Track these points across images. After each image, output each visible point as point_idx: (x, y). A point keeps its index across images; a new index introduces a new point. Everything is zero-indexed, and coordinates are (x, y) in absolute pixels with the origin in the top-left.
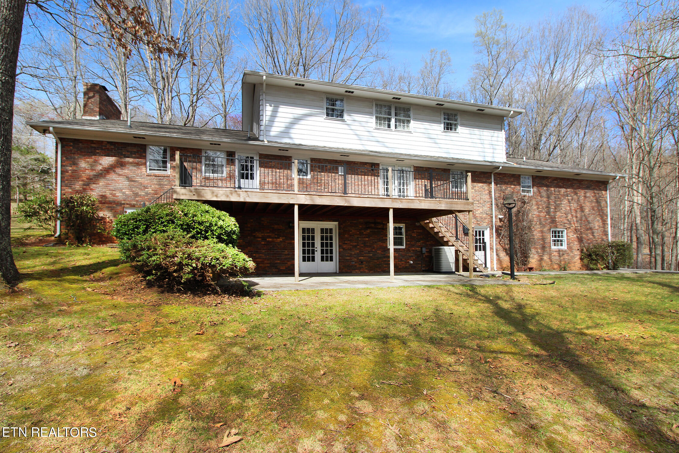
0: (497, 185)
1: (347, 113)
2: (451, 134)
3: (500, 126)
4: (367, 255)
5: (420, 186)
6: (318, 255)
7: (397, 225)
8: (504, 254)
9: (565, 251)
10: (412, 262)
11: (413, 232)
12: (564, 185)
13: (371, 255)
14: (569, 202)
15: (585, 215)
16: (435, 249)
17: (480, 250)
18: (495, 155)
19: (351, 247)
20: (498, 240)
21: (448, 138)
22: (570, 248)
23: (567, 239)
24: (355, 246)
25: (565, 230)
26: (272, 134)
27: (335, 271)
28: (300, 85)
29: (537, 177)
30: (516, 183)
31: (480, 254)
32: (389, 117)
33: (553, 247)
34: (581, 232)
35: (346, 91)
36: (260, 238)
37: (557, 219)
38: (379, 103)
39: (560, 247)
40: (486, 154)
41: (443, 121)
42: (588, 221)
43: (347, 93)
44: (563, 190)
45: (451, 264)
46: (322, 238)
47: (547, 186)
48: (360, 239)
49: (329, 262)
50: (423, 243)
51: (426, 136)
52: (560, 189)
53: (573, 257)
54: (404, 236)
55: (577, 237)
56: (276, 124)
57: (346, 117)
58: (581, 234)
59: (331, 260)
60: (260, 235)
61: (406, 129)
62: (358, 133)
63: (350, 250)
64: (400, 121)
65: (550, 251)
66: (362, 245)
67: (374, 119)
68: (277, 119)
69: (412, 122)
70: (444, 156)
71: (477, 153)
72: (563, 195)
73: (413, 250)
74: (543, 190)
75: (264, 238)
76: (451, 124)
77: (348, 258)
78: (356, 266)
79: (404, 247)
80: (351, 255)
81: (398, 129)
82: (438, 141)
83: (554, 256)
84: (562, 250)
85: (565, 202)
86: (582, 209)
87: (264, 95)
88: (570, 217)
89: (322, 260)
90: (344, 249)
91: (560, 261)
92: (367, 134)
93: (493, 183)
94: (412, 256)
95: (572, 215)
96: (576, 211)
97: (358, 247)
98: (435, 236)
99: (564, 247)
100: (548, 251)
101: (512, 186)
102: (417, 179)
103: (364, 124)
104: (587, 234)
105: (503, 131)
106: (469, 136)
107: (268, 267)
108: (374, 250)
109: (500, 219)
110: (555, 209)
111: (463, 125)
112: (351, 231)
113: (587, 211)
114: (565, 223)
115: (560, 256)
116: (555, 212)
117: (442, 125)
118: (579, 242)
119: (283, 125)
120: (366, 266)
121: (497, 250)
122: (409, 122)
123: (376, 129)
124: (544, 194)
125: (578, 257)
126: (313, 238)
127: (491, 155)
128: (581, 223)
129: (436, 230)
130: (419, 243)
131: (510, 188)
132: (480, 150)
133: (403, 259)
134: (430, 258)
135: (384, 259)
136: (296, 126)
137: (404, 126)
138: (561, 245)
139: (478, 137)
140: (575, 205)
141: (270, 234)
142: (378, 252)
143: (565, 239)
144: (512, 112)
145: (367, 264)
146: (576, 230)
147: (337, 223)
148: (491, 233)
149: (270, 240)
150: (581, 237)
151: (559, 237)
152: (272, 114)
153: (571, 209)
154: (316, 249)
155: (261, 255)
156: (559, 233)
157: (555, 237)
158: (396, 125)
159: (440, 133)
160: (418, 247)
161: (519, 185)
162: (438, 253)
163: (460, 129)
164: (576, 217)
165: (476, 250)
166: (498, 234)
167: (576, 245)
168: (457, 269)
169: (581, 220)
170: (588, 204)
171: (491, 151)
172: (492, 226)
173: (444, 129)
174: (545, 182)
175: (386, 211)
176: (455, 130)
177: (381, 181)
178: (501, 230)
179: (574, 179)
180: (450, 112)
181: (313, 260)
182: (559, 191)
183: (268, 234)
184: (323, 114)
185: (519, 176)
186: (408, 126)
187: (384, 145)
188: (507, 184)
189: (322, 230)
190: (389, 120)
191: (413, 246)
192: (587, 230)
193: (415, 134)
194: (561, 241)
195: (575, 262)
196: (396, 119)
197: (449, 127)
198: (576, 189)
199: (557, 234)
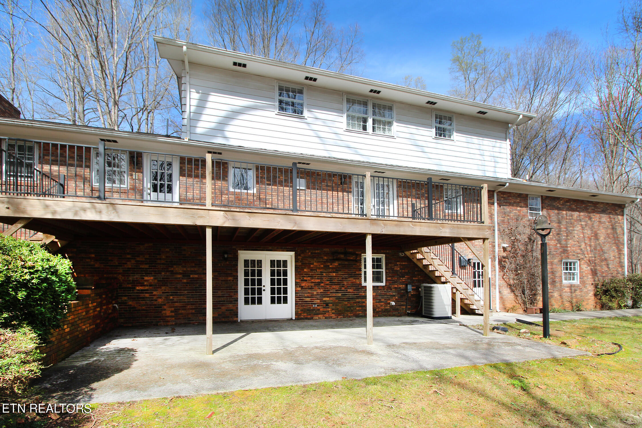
0: (500, 206)
1: (308, 108)
2: (443, 143)
3: (504, 135)
4: (334, 295)
5: (405, 206)
6: (266, 295)
7: (376, 256)
8: (509, 290)
9: (578, 286)
10: (393, 303)
11: (395, 265)
12: (577, 208)
13: (340, 295)
14: (583, 228)
15: (599, 244)
16: (425, 287)
17: (479, 286)
18: (497, 170)
19: (313, 284)
20: (502, 273)
21: (439, 146)
22: (583, 282)
23: (580, 272)
24: (318, 284)
25: (578, 262)
26: (199, 130)
27: (290, 317)
28: (240, 65)
29: (547, 197)
30: (522, 204)
31: (479, 291)
32: (365, 116)
33: (564, 282)
34: (595, 263)
35: (307, 78)
36: (180, 274)
37: (569, 249)
38: (352, 97)
39: (571, 281)
40: (486, 168)
41: (434, 124)
42: (602, 250)
43: (308, 82)
44: (576, 214)
45: (447, 307)
46: (272, 273)
47: (559, 209)
48: (324, 274)
49: (282, 305)
50: (408, 278)
51: (412, 142)
52: (573, 213)
53: (587, 293)
54: (384, 270)
55: (591, 269)
56: (204, 117)
57: (306, 114)
58: (595, 266)
59: (285, 301)
60: (179, 269)
61: (387, 133)
62: (321, 134)
63: (311, 288)
64: (380, 122)
65: (561, 286)
66: (328, 282)
67: (344, 119)
68: (206, 111)
69: (395, 124)
70: (435, 169)
71: (476, 167)
72: (576, 220)
73: (395, 288)
74: (554, 213)
75: (185, 274)
76: (444, 130)
77: (308, 299)
78: (319, 310)
79: (383, 284)
80: (312, 296)
81: (377, 132)
82: (426, 150)
83: (566, 292)
84: (574, 286)
85: (578, 228)
86: (596, 236)
87: (188, 77)
88: (583, 246)
89: (273, 301)
90: (302, 287)
91: (572, 298)
92: (333, 136)
93: (496, 204)
94: (394, 296)
95: (585, 243)
96: (590, 239)
97: (322, 285)
98: (424, 270)
99: (576, 282)
100: (559, 287)
101: (519, 208)
102: (400, 197)
103: (329, 123)
104: (601, 266)
105: (508, 140)
106: (465, 145)
107: (192, 313)
108: (343, 289)
109: (504, 248)
110: (567, 236)
111: (459, 131)
112: (313, 264)
113: (602, 238)
114: (577, 254)
115: (571, 292)
116: (566, 240)
117: (434, 130)
118: (593, 275)
119: (216, 119)
120: (333, 309)
121: (499, 286)
122: (390, 124)
123: (347, 131)
124: (554, 218)
125: (592, 293)
126: (260, 273)
127: (492, 169)
128: (595, 253)
129: (425, 262)
130: (403, 279)
131: (516, 210)
132: (480, 163)
133: (383, 300)
134: (418, 297)
135: (357, 300)
136: (235, 122)
137: (384, 129)
138: (573, 279)
139: (477, 147)
140: (589, 232)
141: (196, 269)
142: (349, 290)
143: (577, 271)
144: (521, 117)
145: (334, 307)
146: (589, 261)
147: (293, 253)
148: (493, 266)
149: (196, 276)
150: (596, 270)
151: (571, 269)
152: (198, 103)
153: (584, 237)
154: (263, 288)
155: (181, 297)
156: (570, 265)
157: (567, 269)
158: (374, 128)
159: (430, 139)
160: (402, 283)
161: (527, 206)
162: (429, 292)
163: (456, 136)
164: (590, 246)
165: (475, 286)
166: (502, 267)
167: (589, 279)
168: (454, 312)
169: (595, 249)
170: (603, 231)
171: (493, 164)
172: (494, 256)
173: (436, 135)
174: (556, 204)
175: (362, 237)
176: (450, 136)
177: (352, 198)
178: (504, 261)
179: (588, 201)
180: (443, 114)
181: (260, 302)
182: (572, 216)
183: (192, 269)
184: (274, 108)
185: (527, 195)
186: (389, 130)
187: (356, 151)
188: (513, 206)
189: (272, 262)
190: (365, 121)
191: (395, 282)
192: (602, 261)
193: (398, 140)
194: (573, 274)
195: (589, 299)
196: (373, 120)
197: (441, 133)
198: (590, 213)
199: (568, 266)
